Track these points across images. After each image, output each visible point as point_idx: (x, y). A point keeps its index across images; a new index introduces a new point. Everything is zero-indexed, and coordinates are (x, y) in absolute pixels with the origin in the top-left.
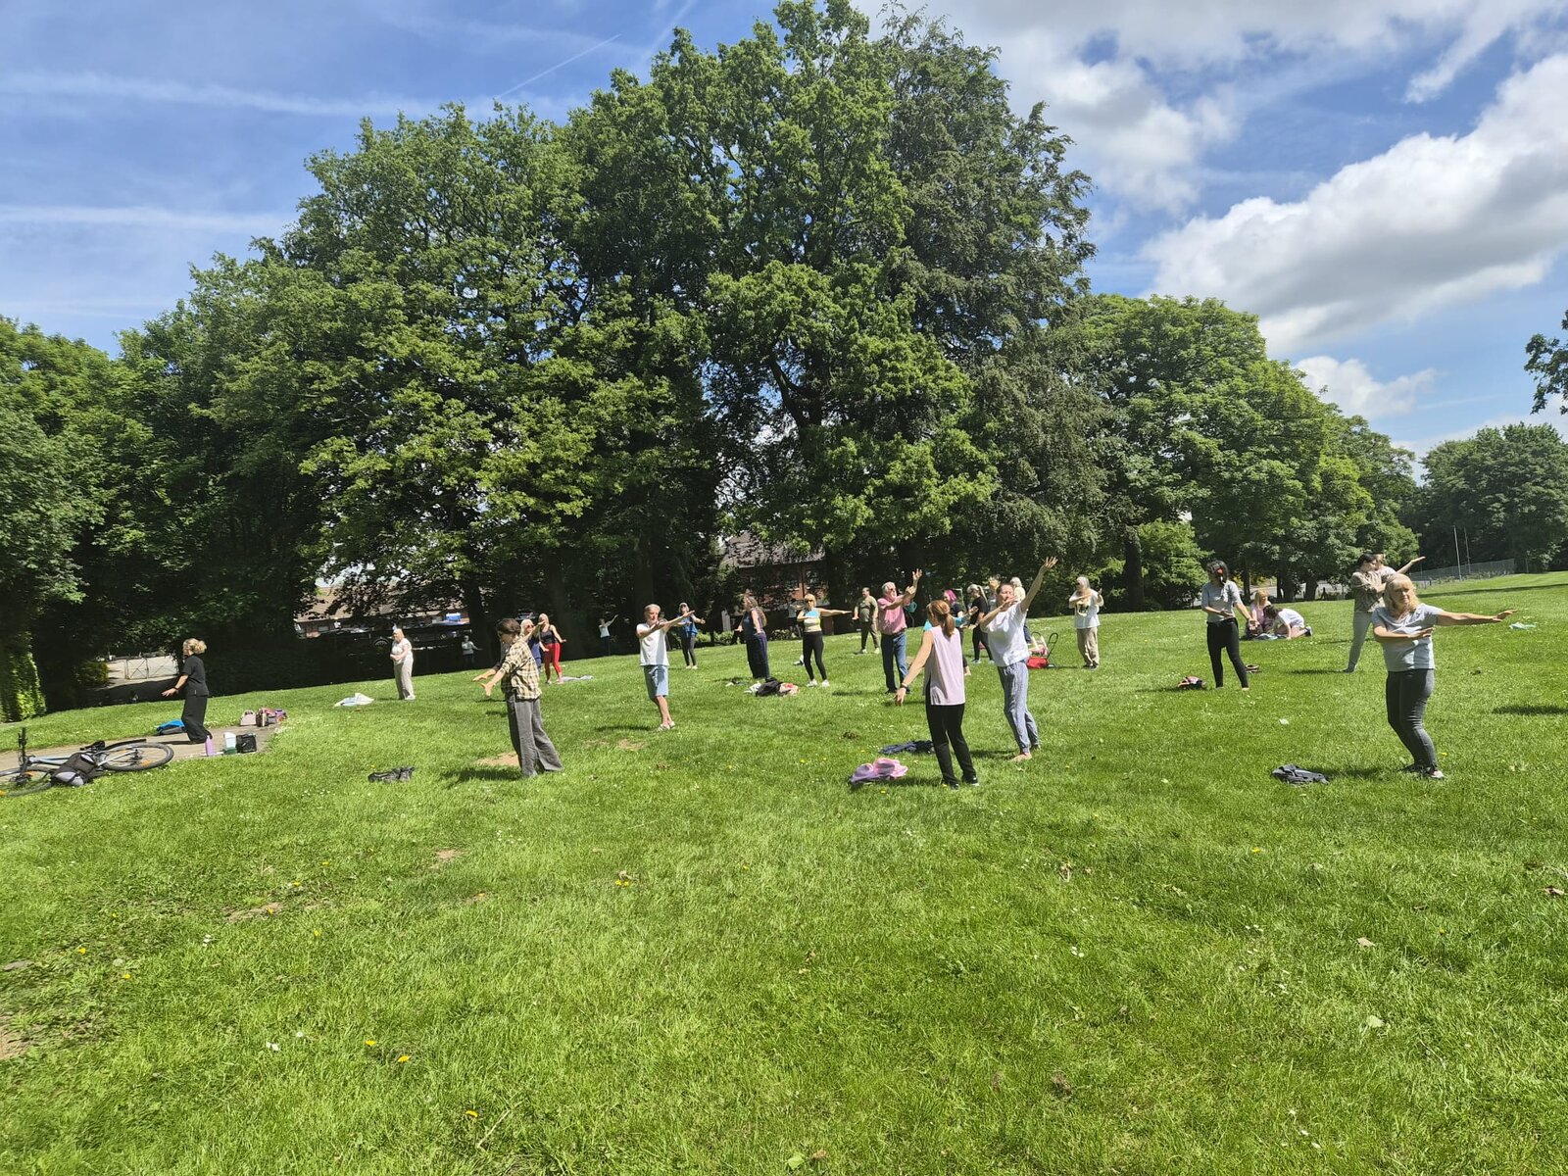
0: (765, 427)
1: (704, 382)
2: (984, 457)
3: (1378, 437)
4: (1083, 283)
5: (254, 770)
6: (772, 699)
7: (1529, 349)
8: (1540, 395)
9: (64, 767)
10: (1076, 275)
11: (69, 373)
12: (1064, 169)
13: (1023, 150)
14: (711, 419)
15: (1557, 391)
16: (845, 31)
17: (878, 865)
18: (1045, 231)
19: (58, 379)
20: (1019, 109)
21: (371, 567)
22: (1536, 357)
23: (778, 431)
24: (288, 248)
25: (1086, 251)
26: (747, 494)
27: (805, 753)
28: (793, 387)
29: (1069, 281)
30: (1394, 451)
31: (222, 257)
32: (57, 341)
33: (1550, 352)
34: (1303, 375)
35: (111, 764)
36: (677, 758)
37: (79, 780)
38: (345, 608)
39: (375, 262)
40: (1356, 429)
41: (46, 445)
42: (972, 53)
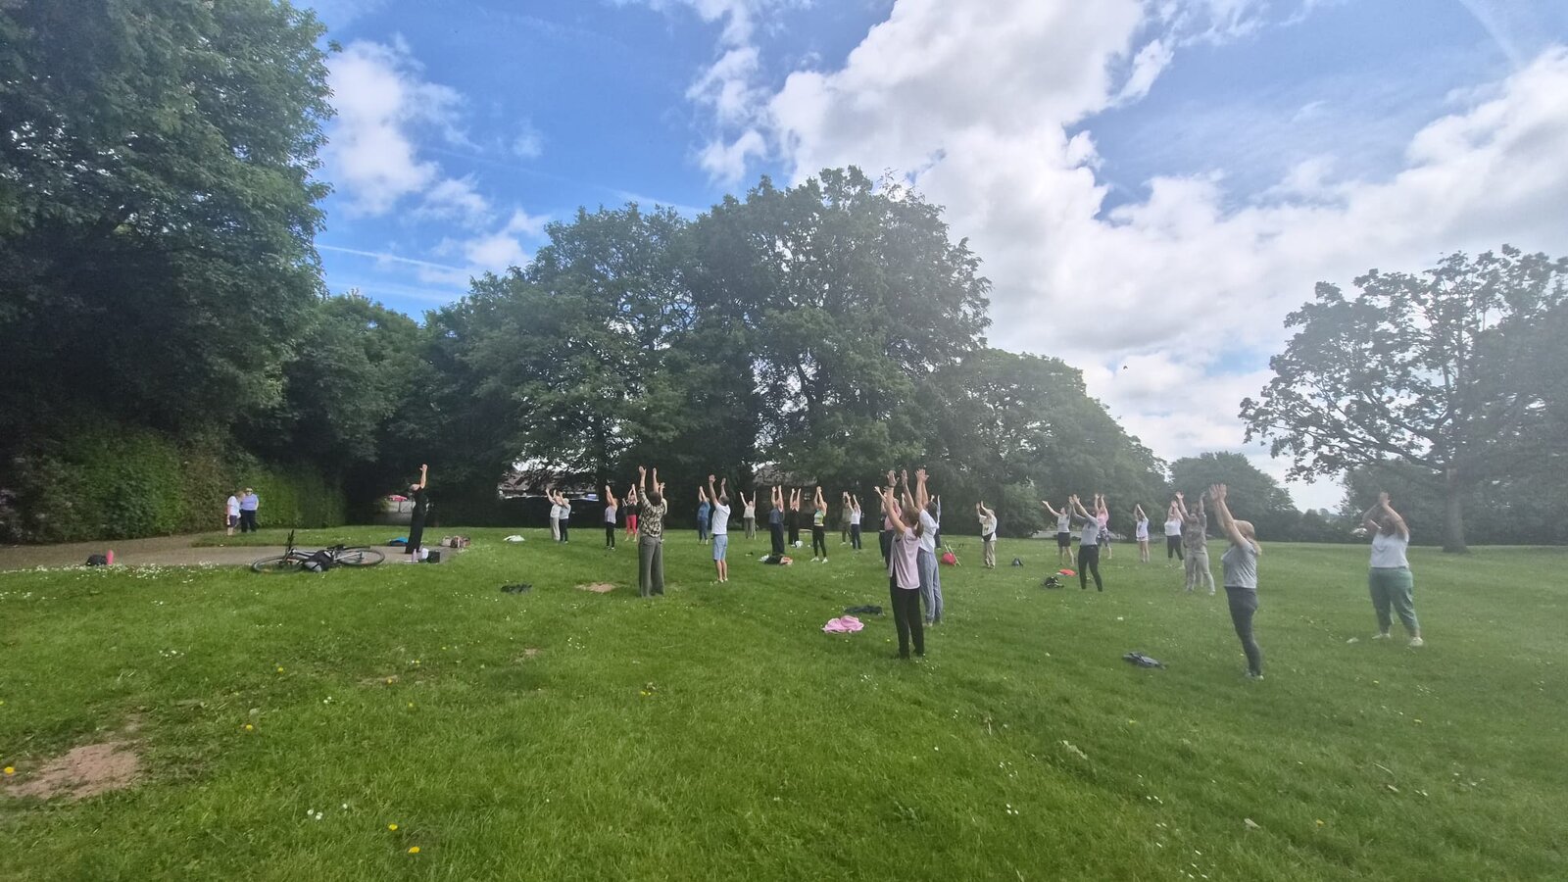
0: (788, 401)
1: (756, 372)
2: (918, 432)
3: (1146, 449)
4: (983, 341)
5: (431, 575)
6: (776, 567)
7: (1242, 405)
8: (1248, 432)
9: (312, 559)
10: (979, 335)
11: (394, 331)
12: (976, 276)
13: (954, 263)
14: (758, 393)
15: (1258, 432)
16: (858, 188)
17: (842, 702)
18: (963, 308)
19: (387, 334)
20: (953, 240)
21: (545, 460)
22: (1245, 410)
23: (796, 405)
24: (528, 274)
25: (986, 322)
26: (774, 440)
27: (794, 606)
28: (808, 379)
29: (975, 338)
30: (1155, 459)
31: (490, 274)
32: (392, 313)
33: (1254, 408)
34: (1108, 407)
35: (343, 560)
36: (706, 600)
37: (319, 568)
38: (526, 482)
39: (574, 284)
40: (1135, 443)
41: (369, 367)
42: (930, 207)
